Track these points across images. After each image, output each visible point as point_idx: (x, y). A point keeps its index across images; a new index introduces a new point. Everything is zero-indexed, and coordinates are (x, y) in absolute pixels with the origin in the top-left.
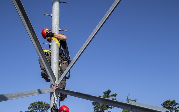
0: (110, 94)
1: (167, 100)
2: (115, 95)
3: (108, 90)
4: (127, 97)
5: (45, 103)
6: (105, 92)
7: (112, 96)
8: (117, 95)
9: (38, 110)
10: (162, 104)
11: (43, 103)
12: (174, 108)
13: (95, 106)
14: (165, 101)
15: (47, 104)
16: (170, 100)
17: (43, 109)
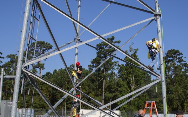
0: (114, 41)
1: (172, 49)
2: (119, 42)
3: (112, 37)
4: (130, 46)
5: (47, 43)
6: (109, 38)
7: (116, 42)
8: (120, 42)
9: (39, 50)
10: (166, 53)
11: (45, 43)
12: (177, 57)
13: (98, 52)
14: (169, 50)
15: (49, 44)
16: (174, 49)
17: (44, 49)
